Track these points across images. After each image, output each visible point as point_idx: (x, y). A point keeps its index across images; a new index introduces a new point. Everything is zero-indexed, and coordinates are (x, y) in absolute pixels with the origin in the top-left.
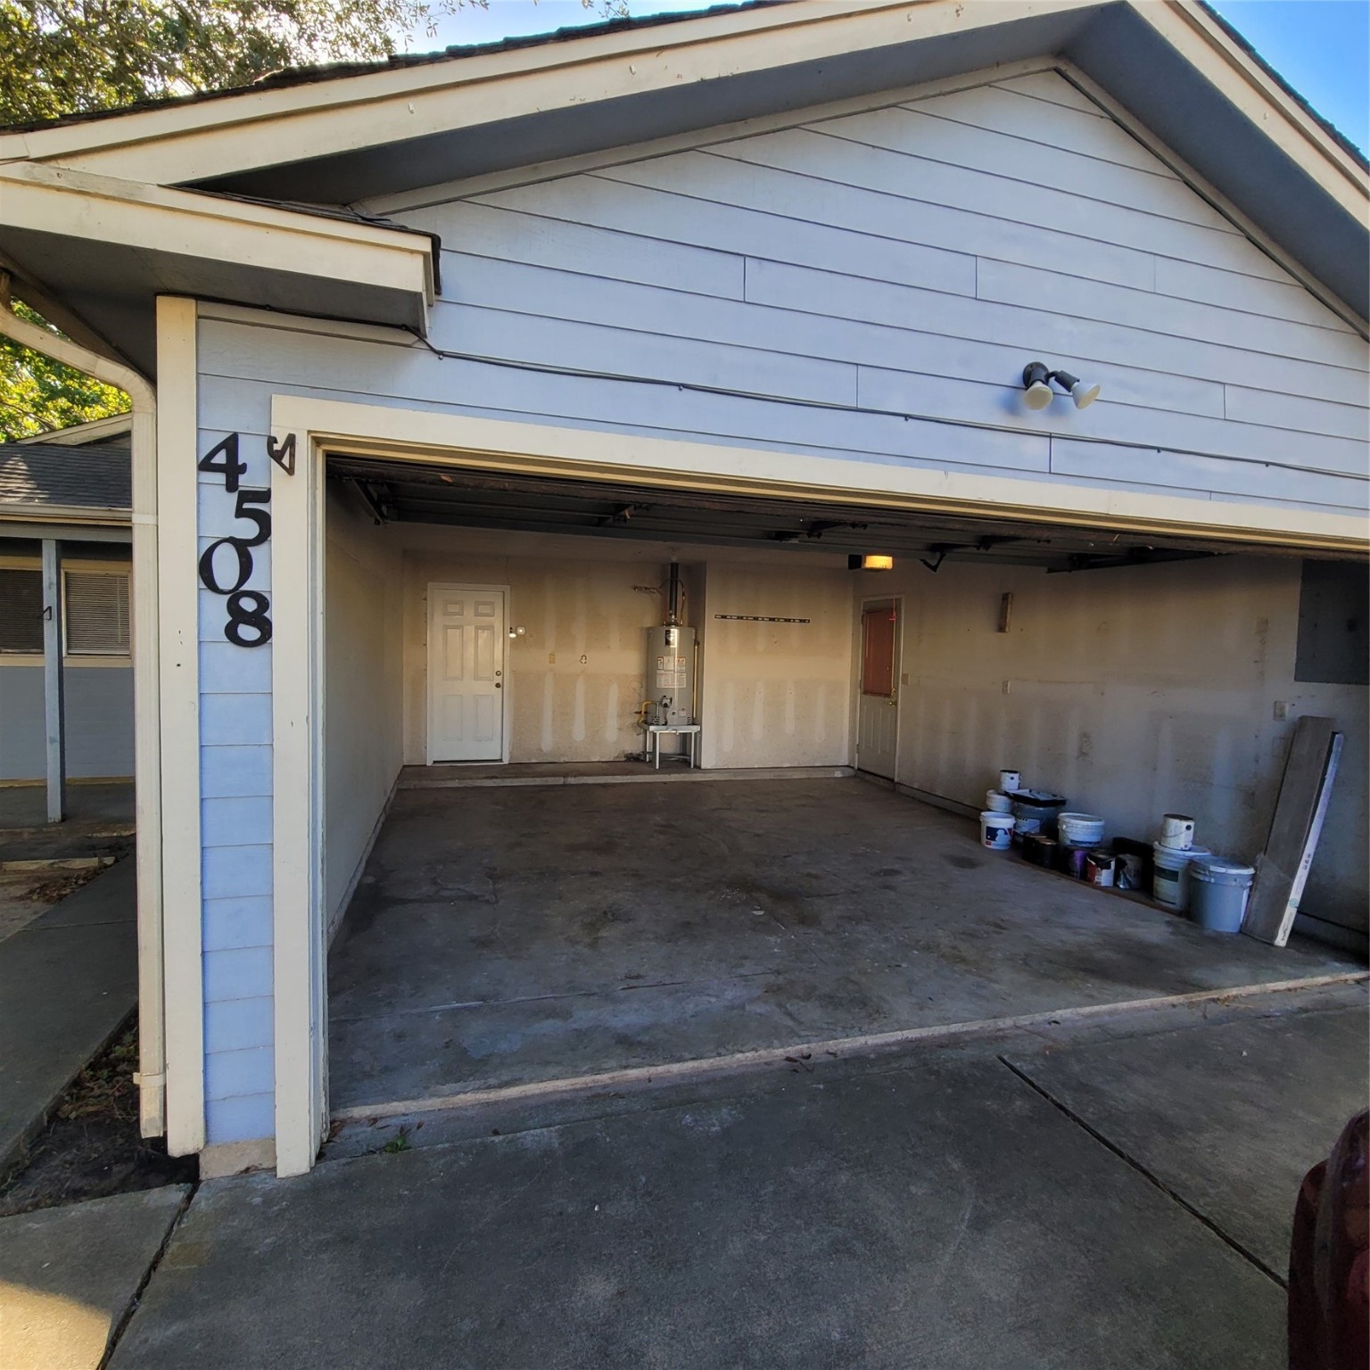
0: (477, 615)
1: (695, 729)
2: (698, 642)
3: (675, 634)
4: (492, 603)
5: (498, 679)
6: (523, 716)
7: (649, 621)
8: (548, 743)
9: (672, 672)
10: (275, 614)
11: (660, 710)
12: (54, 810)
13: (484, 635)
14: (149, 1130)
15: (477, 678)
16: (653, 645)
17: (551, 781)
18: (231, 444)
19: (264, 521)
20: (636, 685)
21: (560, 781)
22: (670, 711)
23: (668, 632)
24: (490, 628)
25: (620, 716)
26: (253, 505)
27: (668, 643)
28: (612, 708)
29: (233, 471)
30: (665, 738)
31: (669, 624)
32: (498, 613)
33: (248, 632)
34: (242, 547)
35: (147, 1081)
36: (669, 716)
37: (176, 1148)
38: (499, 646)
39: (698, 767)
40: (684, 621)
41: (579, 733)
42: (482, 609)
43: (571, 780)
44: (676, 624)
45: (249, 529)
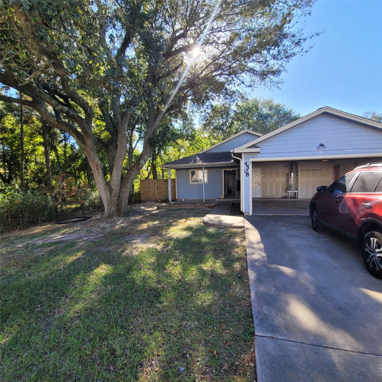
0: (255, 173)
1: (296, 191)
2: (297, 175)
3: (292, 174)
4: (258, 171)
5: (259, 184)
6: (264, 190)
7: (287, 172)
8: (268, 194)
9: (292, 181)
10: (249, 174)
11: (289, 188)
12: (204, 201)
13: (257, 176)
14: (241, 210)
15: (255, 184)
16: (288, 176)
17: (269, 200)
18: (246, 162)
19: (248, 167)
20: (285, 184)
21: (271, 200)
22: (292, 188)
23: (291, 174)
24: (258, 175)
25: (282, 189)
26: (248, 166)
27: (291, 176)
28: (280, 188)
29: (246, 164)
30: (291, 193)
31: (291, 172)
32: (259, 172)
33: (247, 175)
34: (247, 169)
35: (241, 207)
36: (291, 189)
37: (243, 212)
38: (259, 178)
39: (298, 198)
40: (295, 171)
41: (274, 193)
42: (256, 172)
43: (273, 200)
44: (293, 172)
45: (247, 168)
